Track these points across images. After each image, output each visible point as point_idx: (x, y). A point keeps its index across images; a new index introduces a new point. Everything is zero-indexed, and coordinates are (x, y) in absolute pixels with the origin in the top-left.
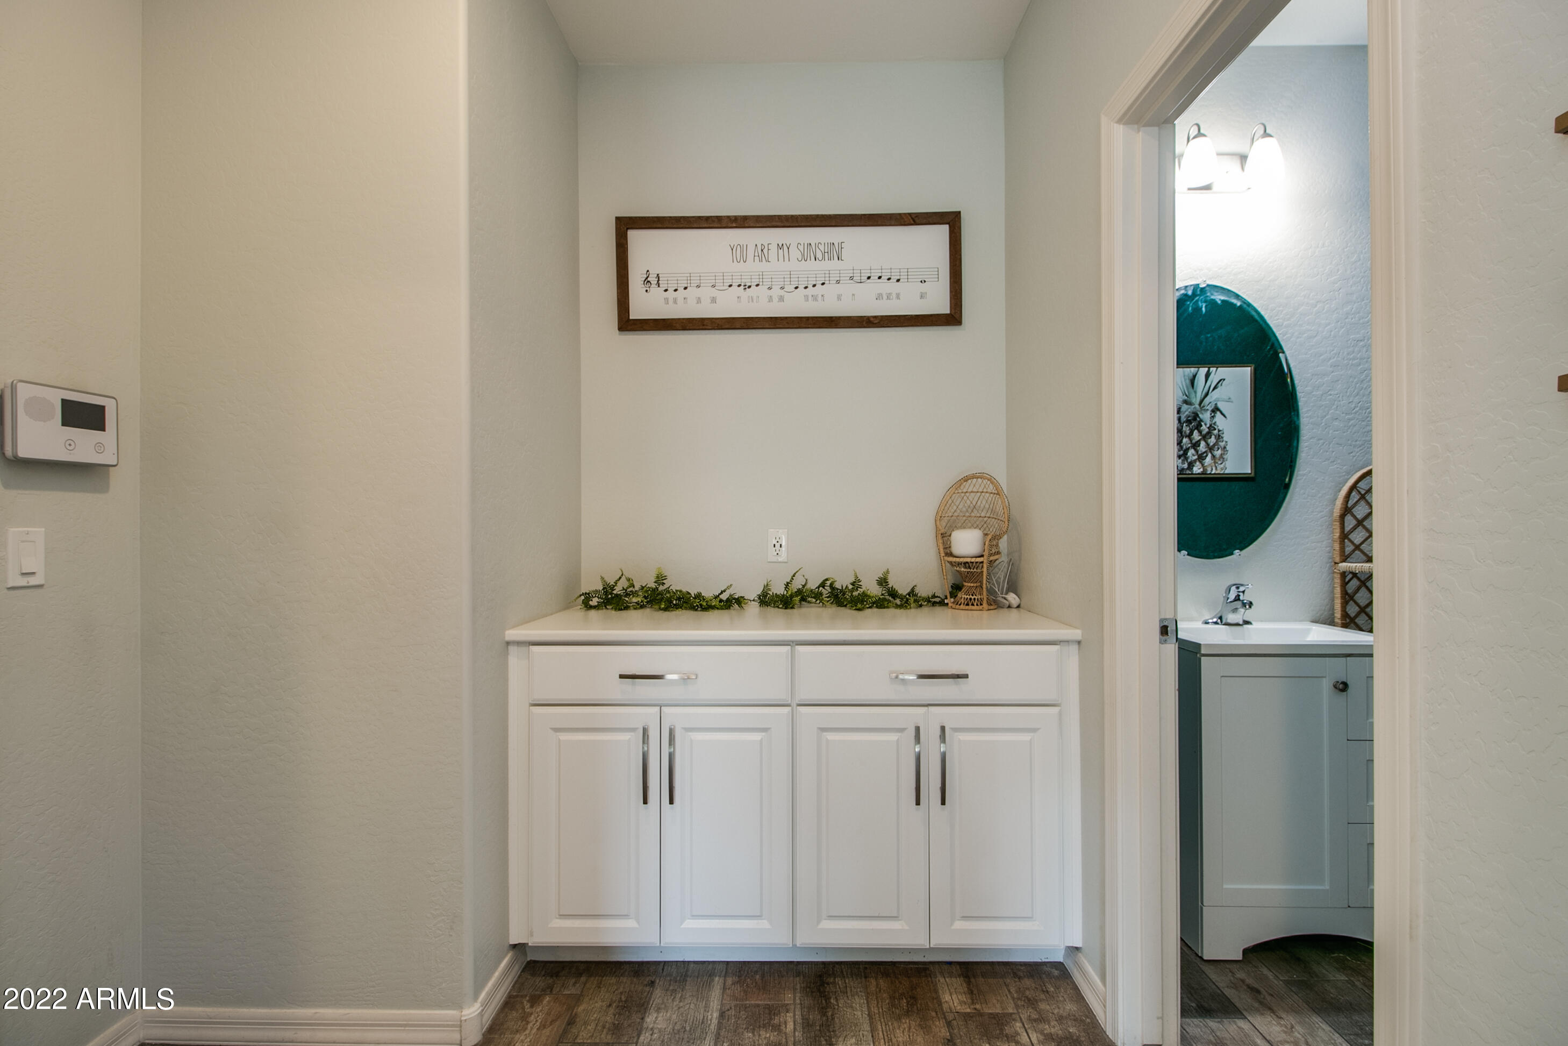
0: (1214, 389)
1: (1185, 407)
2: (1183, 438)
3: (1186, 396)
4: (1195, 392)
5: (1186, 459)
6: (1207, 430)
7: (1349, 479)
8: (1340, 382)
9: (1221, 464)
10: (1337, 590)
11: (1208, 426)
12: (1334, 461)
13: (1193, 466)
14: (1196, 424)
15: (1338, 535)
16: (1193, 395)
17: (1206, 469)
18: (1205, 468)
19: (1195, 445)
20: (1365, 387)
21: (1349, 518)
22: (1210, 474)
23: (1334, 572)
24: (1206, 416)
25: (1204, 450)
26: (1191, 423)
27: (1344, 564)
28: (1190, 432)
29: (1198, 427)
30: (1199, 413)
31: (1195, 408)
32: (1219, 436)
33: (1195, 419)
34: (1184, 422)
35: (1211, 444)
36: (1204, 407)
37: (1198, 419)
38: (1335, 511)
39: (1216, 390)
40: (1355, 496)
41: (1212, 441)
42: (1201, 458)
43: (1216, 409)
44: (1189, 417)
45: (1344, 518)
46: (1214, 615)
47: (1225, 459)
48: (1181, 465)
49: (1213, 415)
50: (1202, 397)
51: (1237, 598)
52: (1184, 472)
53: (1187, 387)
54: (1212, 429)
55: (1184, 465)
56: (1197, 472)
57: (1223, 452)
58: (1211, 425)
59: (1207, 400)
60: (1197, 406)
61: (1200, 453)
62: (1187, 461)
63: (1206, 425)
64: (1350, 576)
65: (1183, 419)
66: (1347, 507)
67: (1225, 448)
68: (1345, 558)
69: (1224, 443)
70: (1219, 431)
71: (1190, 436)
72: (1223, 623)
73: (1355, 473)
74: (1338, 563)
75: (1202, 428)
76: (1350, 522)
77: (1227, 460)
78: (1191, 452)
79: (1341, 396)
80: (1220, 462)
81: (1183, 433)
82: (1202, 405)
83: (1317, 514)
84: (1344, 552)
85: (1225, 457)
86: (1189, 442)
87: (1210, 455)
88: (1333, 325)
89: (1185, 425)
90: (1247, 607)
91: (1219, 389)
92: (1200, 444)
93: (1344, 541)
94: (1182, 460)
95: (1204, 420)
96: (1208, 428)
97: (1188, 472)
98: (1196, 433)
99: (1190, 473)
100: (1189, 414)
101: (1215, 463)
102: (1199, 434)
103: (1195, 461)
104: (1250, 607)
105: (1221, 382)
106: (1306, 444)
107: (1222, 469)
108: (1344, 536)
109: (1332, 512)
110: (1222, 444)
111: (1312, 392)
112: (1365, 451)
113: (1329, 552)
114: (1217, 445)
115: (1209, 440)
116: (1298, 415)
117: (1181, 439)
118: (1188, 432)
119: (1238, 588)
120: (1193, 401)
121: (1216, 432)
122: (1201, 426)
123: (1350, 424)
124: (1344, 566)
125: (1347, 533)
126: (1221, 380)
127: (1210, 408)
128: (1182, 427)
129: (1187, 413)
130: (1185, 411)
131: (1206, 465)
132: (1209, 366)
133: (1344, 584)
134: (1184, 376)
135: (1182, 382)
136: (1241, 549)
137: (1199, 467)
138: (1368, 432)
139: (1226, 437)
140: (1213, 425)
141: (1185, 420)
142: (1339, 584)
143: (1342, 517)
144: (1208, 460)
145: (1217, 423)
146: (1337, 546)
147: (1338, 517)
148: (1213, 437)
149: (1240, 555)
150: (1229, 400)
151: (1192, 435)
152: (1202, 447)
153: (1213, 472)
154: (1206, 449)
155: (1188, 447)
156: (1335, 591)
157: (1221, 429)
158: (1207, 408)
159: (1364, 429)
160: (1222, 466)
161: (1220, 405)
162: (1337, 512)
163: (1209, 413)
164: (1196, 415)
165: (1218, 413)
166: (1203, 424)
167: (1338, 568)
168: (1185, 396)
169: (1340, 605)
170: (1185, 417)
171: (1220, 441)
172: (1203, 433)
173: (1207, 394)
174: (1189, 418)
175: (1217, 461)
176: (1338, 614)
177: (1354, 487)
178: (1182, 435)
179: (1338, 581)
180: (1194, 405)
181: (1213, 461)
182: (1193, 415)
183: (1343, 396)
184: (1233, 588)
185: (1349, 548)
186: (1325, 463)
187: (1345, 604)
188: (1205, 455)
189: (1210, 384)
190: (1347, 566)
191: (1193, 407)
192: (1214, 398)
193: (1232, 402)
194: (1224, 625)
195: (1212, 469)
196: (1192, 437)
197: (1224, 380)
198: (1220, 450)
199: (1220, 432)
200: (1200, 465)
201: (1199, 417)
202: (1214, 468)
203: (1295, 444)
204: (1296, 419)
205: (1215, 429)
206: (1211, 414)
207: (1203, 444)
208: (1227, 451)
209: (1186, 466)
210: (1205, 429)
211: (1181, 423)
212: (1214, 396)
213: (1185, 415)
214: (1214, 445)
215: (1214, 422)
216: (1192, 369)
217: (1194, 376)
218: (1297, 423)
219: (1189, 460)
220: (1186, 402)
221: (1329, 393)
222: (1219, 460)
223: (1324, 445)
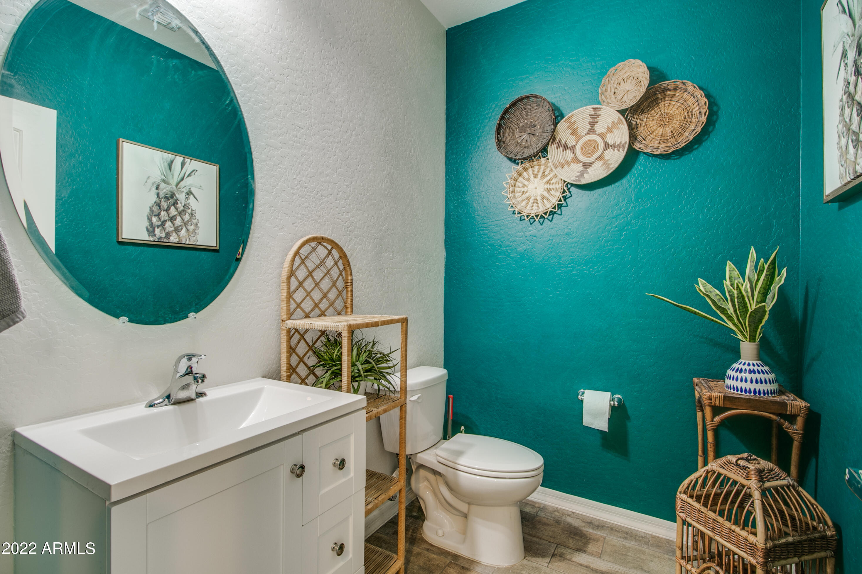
0: (188, 176)
1: (163, 185)
2: (161, 211)
3: (165, 176)
4: (173, 175)
5: (164, 229)
6: (182, 208)
7: (293, 245)
8: (287, 158)
9: (194, 237)
10: (283, 345)
11: (183, 204)
12: (282, 228)
13: (170, 236)
14: (172, 201)
15: (285, 295)
16: (170, 177)
17: (181, 240)
18: (181, 238)
19: (172, 219)
20: (304, 168)
21: (293, 279)
22: (185, 244)
23: (281, 329)
24: (181, 197)
25: (180, 224)
26: (168, 200)
27: (290, 322)
28: (168, 207)
29: (175, 204)
30: (175, 193)
31: (172, 188)
32: (192, 214)
33: (172, 197)
34: (162, 198)
35: (186, 220)
36: (180, 188)
37: (175, 198)
38: (283, 273)
39: (190, 178)
40: (298, 261)
41: (187, 217)
42: (177, 230)
43: (189, 193)
44: (167, 194)
45: (290, 280)
46: (159, 395)
47: (197, 234)
48: (159, 234)
49: (187, 196)
50: (179, 180)
51: (189, 370)
52: (162, 241)
53: (165, 169)
54: (187, 208)
55: (162, 234)
56: (174, 242)
57: (195, 228)
58: (185, 205)
59: (182, 184)
60: (174, 187)
61: (176, 225)
62: (165, 231)
63: (181, 203)
64: (294, 331)
65: (162, 195)
66: (292, 270)
67: (197, 224)
68: (290, 315)
69: (196, 220)
70: (192, 210)
71: (167, 210)
72: (172, 402)
73: (297, 241)
74: (285, 321)
75: (178, 205)
76: (294, 283)
77: (198, 234)
78: (168, 224)
79: (288, 171)
80: (192, 235)
81: (161, 207)
82: (178, 187)
83: (269, 276)
84: (290, 310)
85: (197, 231)
86: (166, 215)
87: (184, 229)
88: (282, 105)
89: (163, 200)
90: (200, 381)
91: (192, 177)
92: (176, 218)
93: (290, 301)
94: (160, 230)
95: (180, 199)
96: (184, 206)
97: (165, 240)
98: (173, 208)
99: (168, 241)
100: (167, 192)
101: (189, 235)
102: (176, 210)
103: (172, 232)
104: (203, 381)
105: (194, 172)
106: (260, 208)
107: (194, 241)
108: (290, 296)
109: (280, 274)
110: (195, 221)
111: (266, 161)
112: (303, 223)
113: (277, 311)
114: (190, 221)
115: (184, 217)
116: (253, 178)
117: (159, 211)
118: (166, 207)
119: (190, 359)
120: (171, 181)
121: (189, 211)
122: (177, 204)
123: (294, 197)
124: (291, 323)
125: (292, 293)
126: (194, 170)
127: (185, 190)
128: (161, 201)
129: (165, 191)
130: (164, 189)
131: (181, 236)
132: (185, 156)
133: (290, 338)
134: (163, 159)
135: (160, 164)
136: (197, 311)
137: (175, 238)
138: (306, 208)
139: (198, 216)
140: (187, 205)
141: (163, 196)
142: (286, 340)
143: (289, 278)
144: (183, 232)
145: (191, 204)
146: (284, 305)
147: (285, 278)
148: (187, 214)
149: (195, 318)
150: (200, 188)
151: (170, 209)
152: (178, 221)
153: (187, 243)
154: (182, 223)
155: (165, 219)
156: (282, 346)
157: (193, 209)
158: (183, 190)
159: (303, 204)
160: (194, 238)
161: (193, 190)
162: (285, 273)
163: (184, 194)
164: (173, 195)
165: (192, 196)
166: (178, 202)
167: (285, 325)
168: (163, 176)
169: (286, 359)
170: (163, 194)
171: (193, 219)
172: (179, 210)
173: (182, 179)
174: (167, 196)
175: (190, 234)
176: (284, 368)
177: (297, 253)
178: (160, 208)
179: (284, 337)
180: (172, 185)
181: (187, 234)
182: (171, 193)
183: (289, 172)
184: (185, 360)
185: (293, 306)
186: (274, 229)
187: (290, 355)
188: (180, 228)
189: (185, 171)
190: (292, 323)
191: (171, 186)
192: (188, 184)
193: (202, 190)
194: (172, 404)
195: (186, 240)
196: (170, 211)
197: (197, 171)
198: (193, 226)
199: (193, 212)
200: (177, 236)
201: (176, 196)
202: (188, 240)
203: (251, 206)
204: (251, 181)
205: (189, 209)
206: (186, 196)
207: (179, 218)
208: (199, 227)
209: (163, 235)
210: (180, 207)
211: (159, 198)
212: (187, 182)
213: (163, 192)
214: (188, 221)
215: (188, 202)
216: (170, 155)
217: (172, 162)
218: (253, 186)
219: (167, 231)
220: (164, 181)
221: (279, 166)
222: (192, 233)
223: (275, 212)
